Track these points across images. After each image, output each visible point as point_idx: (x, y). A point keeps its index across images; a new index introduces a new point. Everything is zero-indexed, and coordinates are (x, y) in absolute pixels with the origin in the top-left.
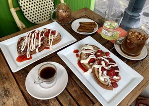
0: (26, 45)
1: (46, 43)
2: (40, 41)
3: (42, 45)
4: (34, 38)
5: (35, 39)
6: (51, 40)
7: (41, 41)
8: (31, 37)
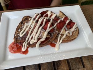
0: (27, 29)
1: (54, 38)
2: (46, 33)
3: (47, 39)
4: (41, 25)
5: (41, 28)
6: (62, 35)
7: (47, 35)
8: (37, 21)
